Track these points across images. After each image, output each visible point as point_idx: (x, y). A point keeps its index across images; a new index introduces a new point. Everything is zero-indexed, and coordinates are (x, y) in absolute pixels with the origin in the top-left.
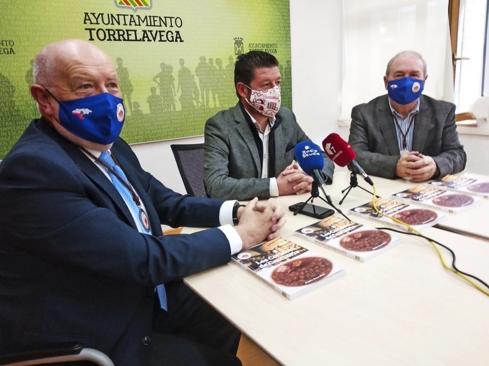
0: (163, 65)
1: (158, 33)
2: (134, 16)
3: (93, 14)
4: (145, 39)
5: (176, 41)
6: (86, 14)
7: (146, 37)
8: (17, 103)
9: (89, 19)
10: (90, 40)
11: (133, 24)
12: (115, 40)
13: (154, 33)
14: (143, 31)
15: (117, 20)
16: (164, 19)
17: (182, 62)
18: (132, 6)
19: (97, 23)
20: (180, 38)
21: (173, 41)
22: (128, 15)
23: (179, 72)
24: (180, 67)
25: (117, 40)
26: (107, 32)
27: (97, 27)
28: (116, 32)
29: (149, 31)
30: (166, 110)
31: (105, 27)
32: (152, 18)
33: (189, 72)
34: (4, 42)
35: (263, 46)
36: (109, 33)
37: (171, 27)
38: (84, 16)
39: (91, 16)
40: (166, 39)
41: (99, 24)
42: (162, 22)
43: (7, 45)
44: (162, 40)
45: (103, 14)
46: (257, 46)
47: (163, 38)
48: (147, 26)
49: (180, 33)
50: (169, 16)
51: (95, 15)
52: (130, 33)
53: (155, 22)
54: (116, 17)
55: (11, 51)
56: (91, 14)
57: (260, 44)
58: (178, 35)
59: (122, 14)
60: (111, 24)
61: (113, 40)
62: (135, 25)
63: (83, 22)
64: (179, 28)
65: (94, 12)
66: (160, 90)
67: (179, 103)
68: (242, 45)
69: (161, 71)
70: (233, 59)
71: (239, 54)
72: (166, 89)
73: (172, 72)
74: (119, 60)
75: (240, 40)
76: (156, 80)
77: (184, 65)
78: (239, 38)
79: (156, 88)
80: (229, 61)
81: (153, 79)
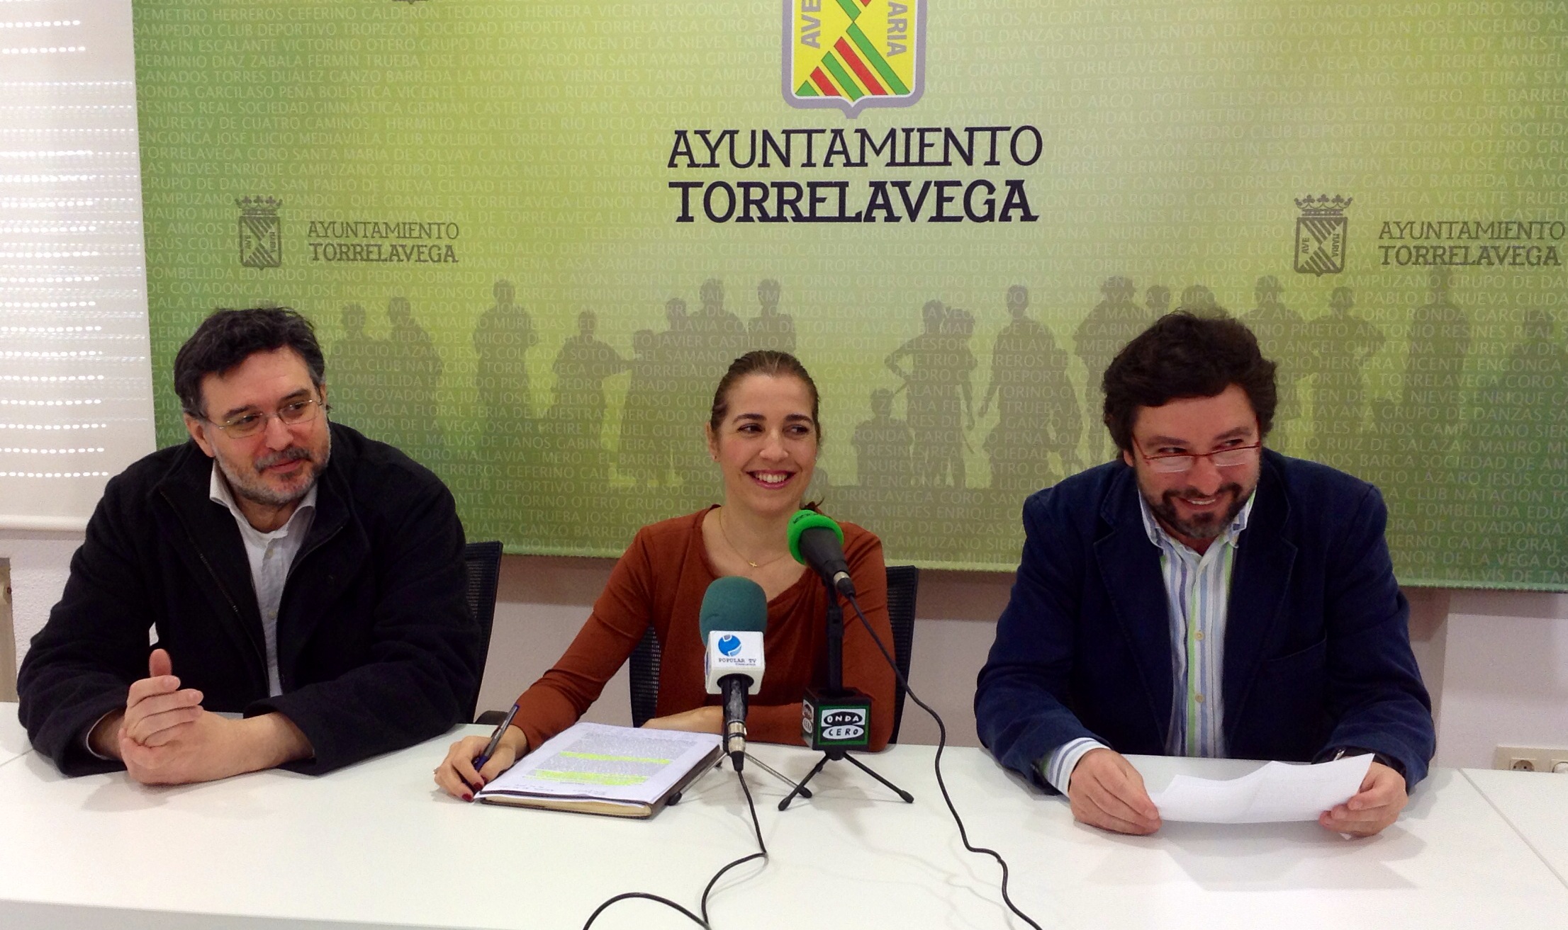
0: (933, 311)
1: (933, 190)
2: (843, 133)
3: (703, 134)
4: (876, 213)
5: (1005, 217)
6: (681, 134)
7: (880, 207)
8: (442, 411)
9: (689, 153)
10: (679, 220)
11: (838, 160)
12: (765, 218)
13: (914, 192)
14: (872, 184)
15: (783, 150)
16: (963, 139)
17: (1018, 297)
18: (845, 97)
19: (713, 164)
20: (1024, 205)
21: (990, 217)
22: (823, 131)
23: (1000, 337)
24: (1005, 319)
25: (773, 220)
26: (739, 193)
27: (708, 176)
28: (773, 192)
29: (894, 184)
30: (923, 480)
31: (732, 176)
32: (915, 137)
33: (1046, 337)
34: (432, 226)
35: (1469, 232)
36: (747, 194)
37: (990, 166)
38: (674, 144)
39: (696, 142)
40: (963, 213)
41: (718, 166)
42: (955, 149)
43: (439, 237)
44: (945, 215)
45: (737, 132)
46: (1432, 234)
47: (949, 209)
48: (890, 167)
49: (1025, 186)
50: (987, 125)
51: (707, 135)
52: (820, 192)
53: (925, 148)
54: (780, 141)
55: (447, 255)
56: (696, 132)
57: (1451, 223)
58: (1016, 195)
59: (806, 128)
60: (760, 165)
61: (755, 218)
62: (845, 165)
63: (667, 160)
64: (1025, 168)
65: (708, 128)
66: (909, 402)
67: (984, 456)
68: (1339, 230)
69: (922, 333)
70: (1281, 290)
71: (1320, 266)
72: (932, 402)
73: (968, 337)
74: (769, 290)
75: (1330, 205)
76: (898, 364)
77: (1028, 312)
78: (1327, 200)
79: (892, 396)
80: (1258, 298)
81: (887, 360)
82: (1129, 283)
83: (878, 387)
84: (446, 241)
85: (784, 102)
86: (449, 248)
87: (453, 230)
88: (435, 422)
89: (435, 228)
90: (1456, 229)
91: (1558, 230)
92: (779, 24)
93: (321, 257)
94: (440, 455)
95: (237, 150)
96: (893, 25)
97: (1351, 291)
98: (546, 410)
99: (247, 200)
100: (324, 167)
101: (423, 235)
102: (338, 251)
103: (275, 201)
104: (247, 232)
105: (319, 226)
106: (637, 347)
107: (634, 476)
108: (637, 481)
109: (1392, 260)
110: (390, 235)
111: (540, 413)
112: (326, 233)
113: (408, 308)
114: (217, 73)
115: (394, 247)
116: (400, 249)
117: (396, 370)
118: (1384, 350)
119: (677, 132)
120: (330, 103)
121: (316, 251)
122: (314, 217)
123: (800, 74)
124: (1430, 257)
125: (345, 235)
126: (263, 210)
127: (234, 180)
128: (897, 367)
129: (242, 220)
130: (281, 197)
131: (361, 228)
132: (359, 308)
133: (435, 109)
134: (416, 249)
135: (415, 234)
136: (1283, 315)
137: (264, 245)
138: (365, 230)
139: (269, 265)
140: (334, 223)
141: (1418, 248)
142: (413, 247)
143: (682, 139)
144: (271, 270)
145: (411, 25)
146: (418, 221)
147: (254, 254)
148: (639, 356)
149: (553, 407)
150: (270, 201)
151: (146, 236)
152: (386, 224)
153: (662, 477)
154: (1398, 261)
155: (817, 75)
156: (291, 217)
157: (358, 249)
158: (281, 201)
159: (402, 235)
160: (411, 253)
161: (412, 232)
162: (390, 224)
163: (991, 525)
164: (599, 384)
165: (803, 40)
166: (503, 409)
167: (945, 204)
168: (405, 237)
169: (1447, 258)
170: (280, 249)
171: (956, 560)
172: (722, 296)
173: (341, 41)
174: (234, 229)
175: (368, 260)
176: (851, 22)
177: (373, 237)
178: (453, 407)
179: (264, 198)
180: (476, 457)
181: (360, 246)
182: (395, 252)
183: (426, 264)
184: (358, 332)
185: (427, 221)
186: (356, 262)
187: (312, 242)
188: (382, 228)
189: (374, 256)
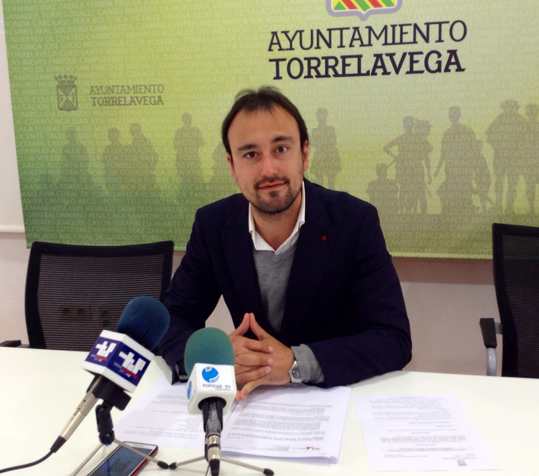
0: (408, 122)
1: (408, 57)
2: (360, 29)
3: (286, 33)
4: (377, 70)
5: (447, 70)
6: (274, 34)
7: (379, 67)
8: (158, 180)
9: (279, 43)
10: (275, 78)
11: (357, 43)
12: (319, 76)
13: (397, 59)
14: (375, 55)
15: (328, 40)
16: (424, 29)
17: (455, 112)
18: (360, 9)
19: (291, 49)
20: (457, 63)
21: (439, 70)
22: (348, 28)
23: (445, 135)
24: (448, 124)
25: (323, 76)
26: (305, 63)
27: (289, 55)
28: (323, 62)
29: (387, 55)
30: (405, 210)
31: (301, 54)
32: (398, 29)
33: (470, 133)
34: (151, 86)
36: (309, 64)
37: (438, 43)
38: (271, 38)
39: (282, 38)
40: (423, 68)
41: (293, 49)
42: (419, 35)
43: (154, 92)
44: (415, 69)
45: (303, 31)
47: (416, 67)
48: (385, 46)
49: (458, 53)
50: (436, 21)
51: (288, 34)
52: (348, 61)
53: (404, 35)
54: (326, 35)
55: (158, 101)
56: (282, 32)
58: (453, 58)
59: (338, 27)
60: (316, 48)
61: (314, 76)
62: (360, 46)
63: (268, 48)
64: (458, 43)
65: (288, 30)
66: (397, 170)
67: (437, 198)
69: (403, 133)
72: (409, 169)
73: (427, 135)
74: (322, 113)
76: (390, 150)
77: (460, 121)
79: (388, 167)
81: (384, 148)
82: (516, 103)
83: (380, 163)
84: (157, 94)
85: (328, 13)
86: (159, 97)
87: (161, 88)
88: (155, 186)
89: (152, 87)
93: (97, 104)
94: (158, 202)
95: (55, 52)
98: (210, 179)
99: (60, 77)
100: (96, 59)
101: (147, 91)
102: (105, 100)
103: (73, 77)
104: (61, 93)
105: (95, 88)
110: (130, 92)
111: (207, 180)
112: (99, 91)
113: (140, 129)
114: (43, 13)
115: (132, 98)
116: (135, 99)
117: (135, 160)
119: (272, 33)
120: (98, 26)
121: (94, 102)
122: (93, 84)
125: (108, 92)
126: (68, 81)
127: (54, 67)
128: (390, 152)
129: (58, 86)
130: (76, 74)
131: (115, 88)
132: (115, 129)
133: (149, 26)
134: (143, 99)
135: (143, 91)
137: (69, 99)
138: (117, 90)
139: (72, 109)
140: (102, 87)
142: (142, 97)
143: (275, 37)
144: (73, 111)
146: (144, 84)
147: (65, 104)
149: (213, 177)
150: (71, 77)
151: (12, 97)
152: (128, 86)
156: (81, 85)
157: (114, 99)
158: (76, 76)
159: (136, 91)
160: (141, 101)
161: (141, 90)
162: (130, 86)
163: (442, 234)
166: (189, 178)
167: (415, 65)
168: (138, 93)
170: (77, 100)
171: (423, 252)
174: (54, 92)
175: (120, 105)
177: (121, 93)
178: (164, 178)
179: (68, 75)
180: (176, 203)
181: (115, 98)
182: (133, 101)
183: (149, 106)
184: (116, 141)
185: (148, 84)
186: (113, 106)
187: (92, 96)
188: (126, 88)
189: (122, 103)
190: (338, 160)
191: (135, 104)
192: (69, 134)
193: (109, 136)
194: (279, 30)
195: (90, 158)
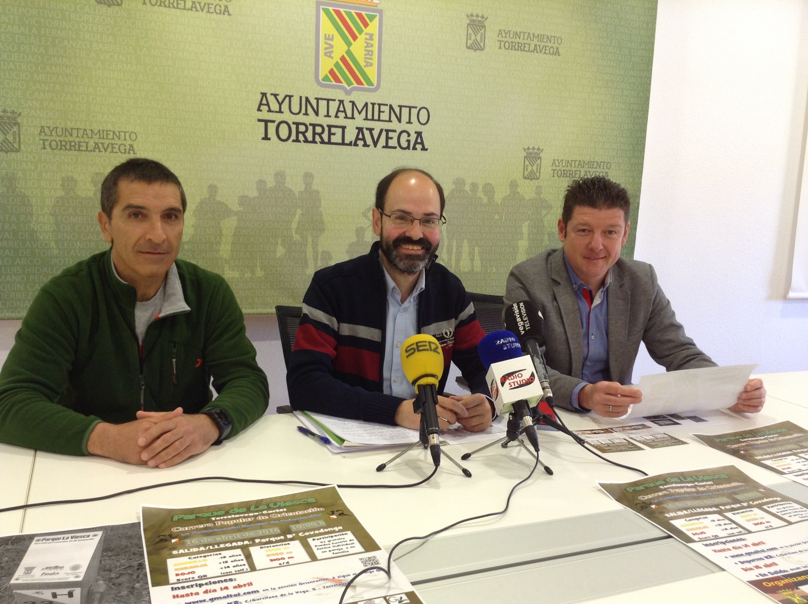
1: (384, 133)
2: (344, 102)
3: (275, 96)
4: (359, 142)
5: (414, 148)
6: (264, 95)
7: (360, 139)
9: (268, 105)
10: (263, 139)
11: (341, 115)
12: (306, 141)
13: (376, 133)
14: (357, 128)
15: (315, 108)
16: (397, 110)
18: (345, 84)
19: (280, 112)
20: (422, 143)
21: (408, 148)
22: (334, 100)
25: (310, 142)
26: (294, 127)
27: (278, 118)
28: (310, 128)
29: (367, 129)
31: (291, 119)
32: (376, 107)
34: (121, 133)
35: (581, 165)
36: (297, 128)
37: (408, 125)
38: (260, 99)
39: (271, 99)
40: (397, 145)
41: (283, 113)
42: (394, 115)
43: (125, 139)
44: (390, 145)
45: (292, 96)
46: (569, 165)
47: (391, 143)
48: (365, 121)
49: (423, 134)
50: (407, 105)
51: (277, 96)
52: (333, 130)
53: (381, 113)
54: (314, 103)
55: (130, 150)
56: (272, 94)
57: (575, 161)
58: (419, 139)
59: (325, 97)
60: (304, 114)
61: (302, 141)
62: (345, 118)
63: (257, 107)
64: (423, 126)
65: (277, 93)
68: (539, 162)
70: (518, 186)
71: (531, 177)
74: (308, 177)
75: (536, 151)
76: (368, 215)
78: (535, 149)
79: (365, 230)
80: (510, 189)
81: (363, 213)
82: (464, 180)
83: (359, 226)
84: (129, 142)
85: (316, 84)
86: (131, 146)
87: (133, 136)
89: (123, 134)
90: (577, 163)
91: (609, 166)
92: (313, 45)
93: (48, 147)
96: (367, 52)
97: (542, 187)
98: (189, 236)
100: (51, 95)
101: (115, 138)
102: (59, 144)
103: (16, 113)
105: (46, 129)
106: (240, 204)
107: (238, 271)
108: (240, 274)
109: (555, 175)
110: (94, 137)
112: (52, 133)
115: (96, 144)
116: (100, 145)
118: (552, 212)
119: (262, 93)
120: (56, 58)
121: (44, 144)
122: (44, 124)
123: (324, 71)
124: (568, 175)
125: (64, 135)
126: (8, 117)
128: (367, 216)
130: (21, 110)
131: (75, 131)
132: (72, 178)
133: (123, 67)
134: (110, 145)
135: (110, 137)
136: (519, 196)
137: (8, 138)
138: (78, 133)
139: (12, 151)
140: (57, 128)
141: (564, 170)
142: (109, 144)
143: (264, 98)
144: (13, 154)
145: (109, 19)
146: (112, 129)
148: (241, 209)
149: (193, 236)
150: (13, 112)
152: (92, 130)
153: (253, 272)
154: (558, 176)
155: (332, 72)
156: (27, 123)
157: (73, 144)
158: (20, 113)
159: (102, 136)
160: (107, 148)
161: (108, 136)
162: (94, 130)
164: (219, 224)
165: (326, 54)
167: (390, 141)
168: (103, 138)
169: (574, 176)
170: (19, 141)
172: (285, 179)
173: (64, 23)
175: (79, 150)
176: (347, 48)
177: (83, 137)
179: (9, 110)
181: (75, 142)
182: (97, 146)
183: (117, 154)
184: (72, 192)
185: (117, 130)
186: (71, 151)
187: (41, 138)
188: (89, 133)
189: (84, 148)
190: (322, 222)
191: (100, 151)
192: (6, 180)
193: (63, 185)
194: (269, 92)
195: (34, 210)
